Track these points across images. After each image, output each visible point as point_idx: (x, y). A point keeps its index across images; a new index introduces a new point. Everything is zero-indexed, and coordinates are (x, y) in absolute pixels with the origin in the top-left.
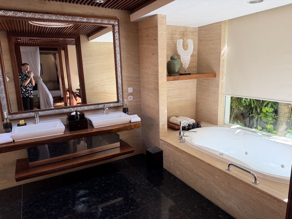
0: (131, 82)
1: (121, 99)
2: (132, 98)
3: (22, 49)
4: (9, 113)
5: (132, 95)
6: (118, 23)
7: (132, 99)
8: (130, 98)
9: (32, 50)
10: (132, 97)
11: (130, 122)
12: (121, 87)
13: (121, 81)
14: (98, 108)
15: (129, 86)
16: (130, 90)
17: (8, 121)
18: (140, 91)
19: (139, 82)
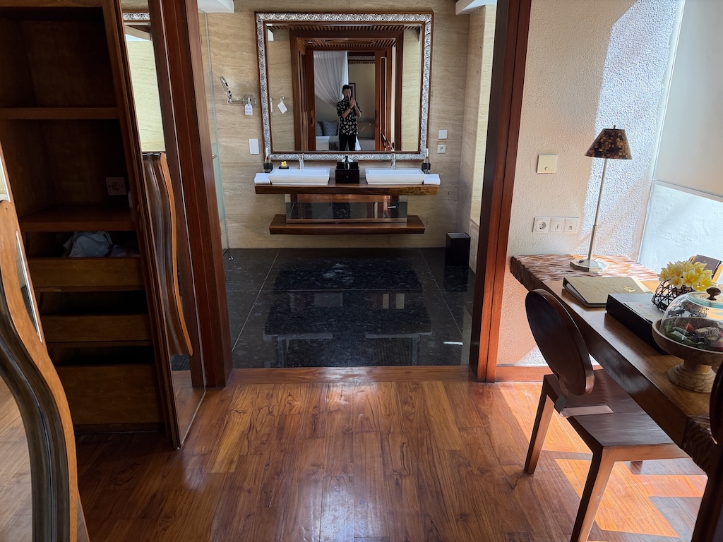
0: (446, 119)
1: (424, 148)
2: (444, 148)
3: (317, 55)
4: (272, 152)
5: (445, 143)
6: (433, 19)
7: (443, 151)
8: (441, 148)
9: (334, 57)
10: (444, 146)
11: (423, 183)
12: (426, 128)
13: (427, 117)
14: (385, 159)
15: (442, 126)
16: (443, 134)
17: (270, 162)
18: (462, 137)
19: (462, 120)
